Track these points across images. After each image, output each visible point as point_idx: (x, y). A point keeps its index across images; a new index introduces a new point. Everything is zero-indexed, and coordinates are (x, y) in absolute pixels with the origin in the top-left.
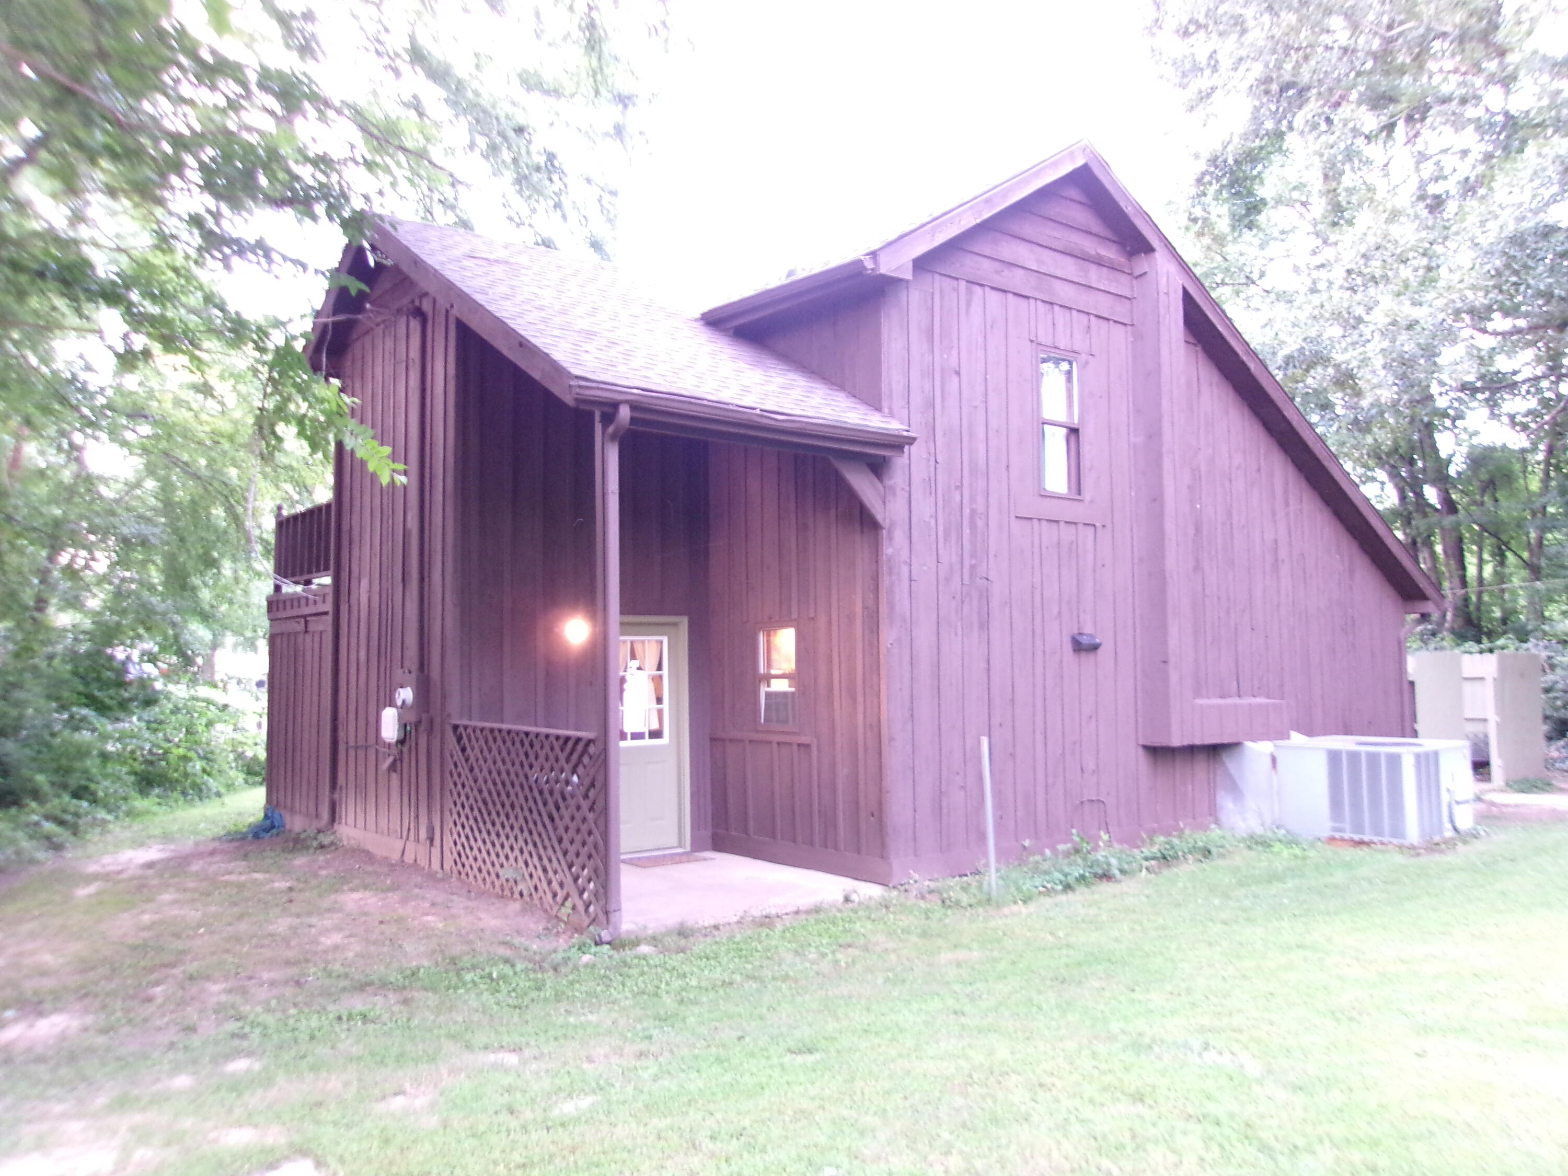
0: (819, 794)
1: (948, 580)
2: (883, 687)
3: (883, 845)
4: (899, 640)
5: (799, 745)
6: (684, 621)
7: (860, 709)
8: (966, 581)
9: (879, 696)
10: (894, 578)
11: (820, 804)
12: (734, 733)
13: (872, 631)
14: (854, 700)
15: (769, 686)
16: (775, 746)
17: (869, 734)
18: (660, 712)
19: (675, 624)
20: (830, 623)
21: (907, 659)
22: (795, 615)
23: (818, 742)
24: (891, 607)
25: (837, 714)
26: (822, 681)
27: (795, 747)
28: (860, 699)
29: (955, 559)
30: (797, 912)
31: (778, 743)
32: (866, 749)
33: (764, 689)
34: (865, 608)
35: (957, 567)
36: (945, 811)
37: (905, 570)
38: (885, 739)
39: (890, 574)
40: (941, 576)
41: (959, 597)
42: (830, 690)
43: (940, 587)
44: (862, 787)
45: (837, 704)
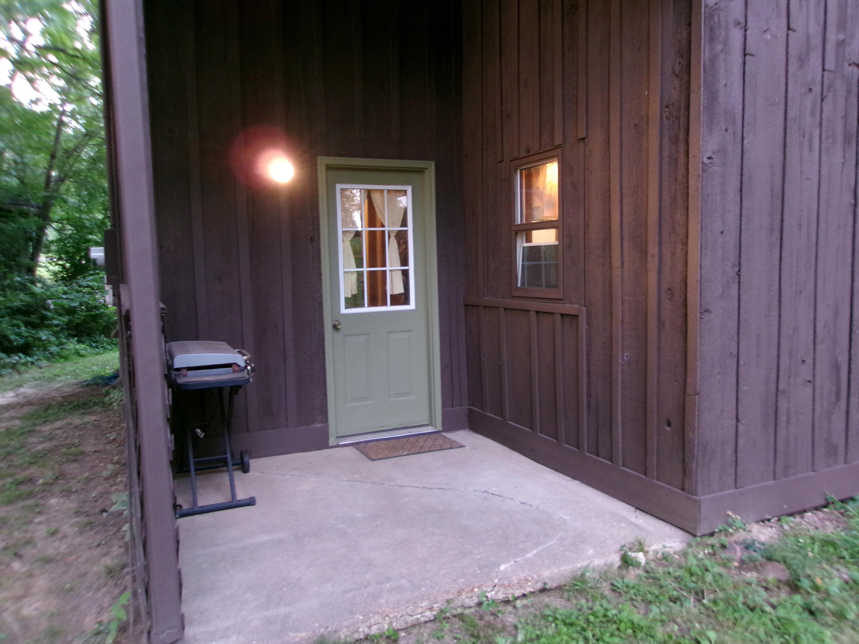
0: (589, 383)
1: (803, 61)
2: (694, 228)
3: (685, 472)
4: (722, 151)
5: (562, 315)
6: (431, 166)
7: (653, 264)
8: (830, 65)
9: (685, 244)
10: (719, 47)
11: (589, 395)
12: (488, 299)
13: (675, 141)
14: (645, 253)
15: (529, 239)
16: (533, 315)
17: (666, 303)
18: (405, 274)
19: (421, 171)
20: (608, 142)
21: (734, 183)
22: (558, 141)
23: (588, 313)
24: (713, 97)
25: (616, 272)
26: (595, 228)
27: (558, 318)
28: (653, 249)
29: (815, 29)
30: (543, 590)
31: (537, 312)
32: (661, 324)
33: (521, 245)
34: (666, 106)
35: (817, 41)
36: (783, 418)
37: (736, 35)
38: (693, 309)
39: (712, 39)
40: (793, 52)
41: (817, 89)
42: (607, 240)
43: (792, 69)
44: (652, 382)
45: (616, 262)
